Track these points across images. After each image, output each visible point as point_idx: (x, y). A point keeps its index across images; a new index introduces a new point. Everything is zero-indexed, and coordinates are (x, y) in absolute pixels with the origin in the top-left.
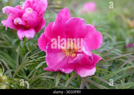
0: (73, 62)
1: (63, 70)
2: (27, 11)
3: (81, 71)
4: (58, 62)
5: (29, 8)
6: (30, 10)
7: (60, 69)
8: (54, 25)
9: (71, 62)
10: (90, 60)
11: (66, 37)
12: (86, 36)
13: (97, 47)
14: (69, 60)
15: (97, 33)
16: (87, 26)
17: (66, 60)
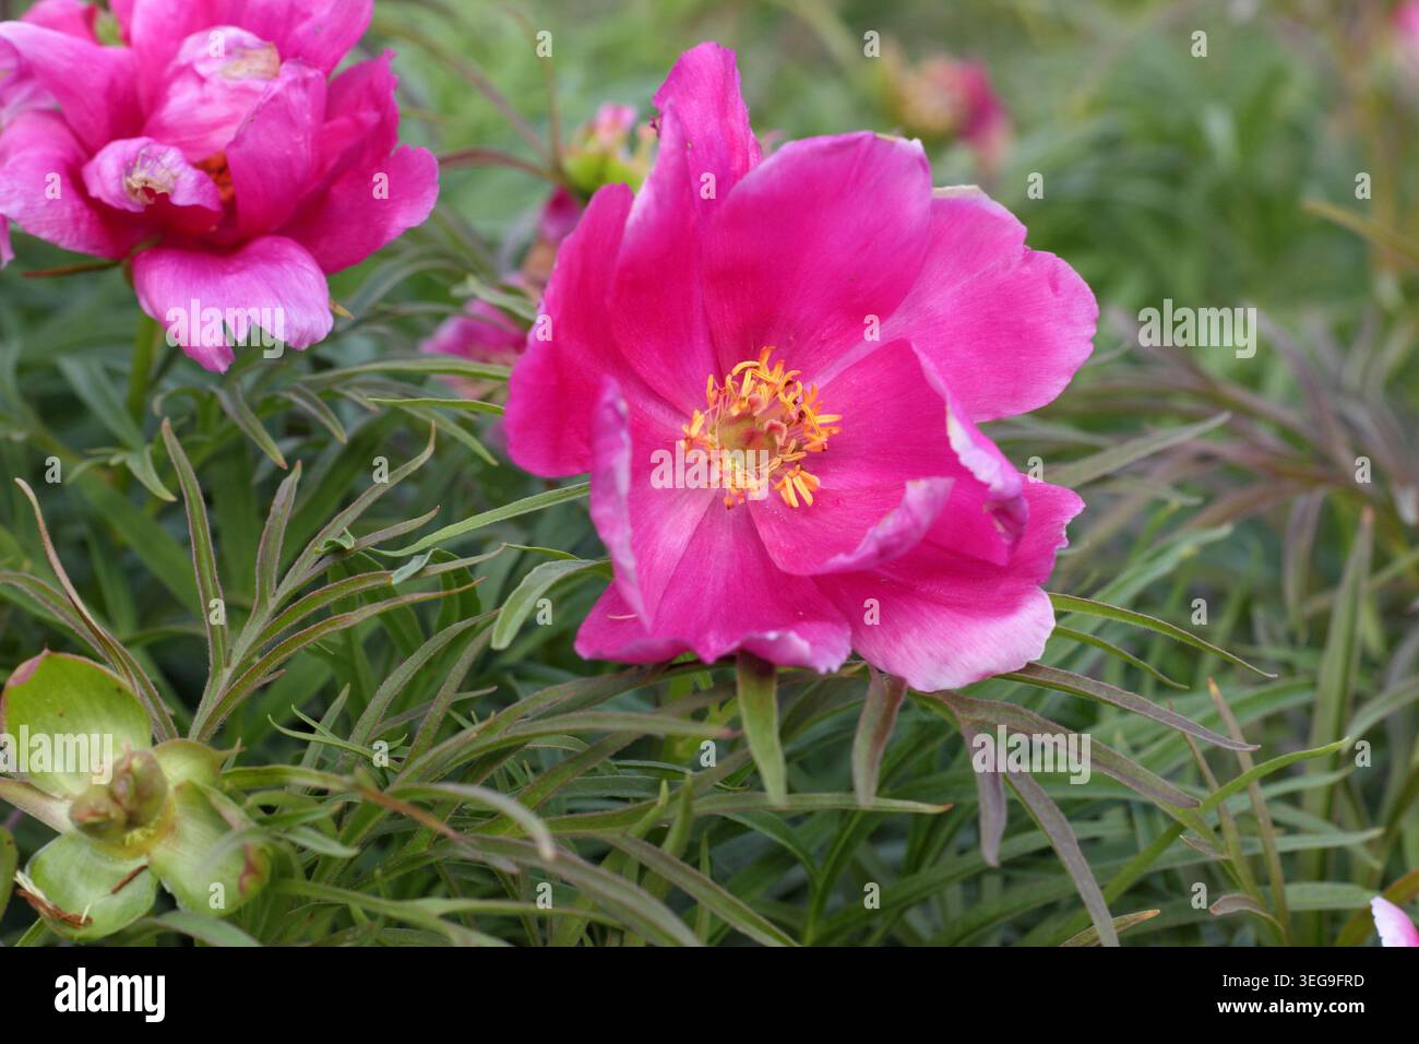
1: (799, 644)
2: (206, 60)
7: (773, 635)
8: (645, 212)
9: (841, 560)
10: (1000, 528)
11: (706, 317)
12: (907, 301)
13: (1015, 396)
14: (765, 533)
15: (1027, 270)
16: (939, 207)
17: (724, 541)
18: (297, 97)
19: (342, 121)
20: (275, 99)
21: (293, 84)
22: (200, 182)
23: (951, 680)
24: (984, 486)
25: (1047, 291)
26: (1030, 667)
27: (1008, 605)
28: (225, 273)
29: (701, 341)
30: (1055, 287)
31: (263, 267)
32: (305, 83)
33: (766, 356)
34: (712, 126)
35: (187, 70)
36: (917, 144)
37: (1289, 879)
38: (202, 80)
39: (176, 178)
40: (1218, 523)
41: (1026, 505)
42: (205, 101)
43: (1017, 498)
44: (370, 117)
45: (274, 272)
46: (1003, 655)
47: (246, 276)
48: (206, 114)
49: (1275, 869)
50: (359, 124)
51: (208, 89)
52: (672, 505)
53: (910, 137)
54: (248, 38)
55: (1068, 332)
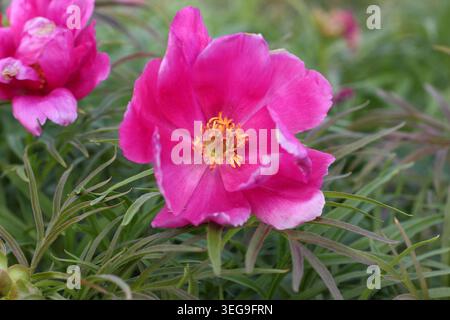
0: (251, 185)
1: (225, 217)
2: (32, 29)
3: (274, 212)
4: (186, 190)
5: (40, 19)
6: (41, 25)
7: (216, 214)
8: (165, 68)
9: (243, 185)
10: (301, 170)
11: (199, 103)
12: (268, 92)
13: (310, 122)
14: (224, 178)
15: (308, 77)
16: (273, 58)
17: (211, 182)
18: (61, 39)
19: (81, 47)
20: (52, 40)
21: (59, 35)
22: (28, 71)
23: (290, 225)
24: (291, 155)
25: (316, 84)
26: (318, 219)
27: (308, 197)
28: (40, 101)
29: (198, 112)
30: (317, 83)
31: (53, 99)
32: (63, 34)
33: (220, 114)
34: (191, 35)
35: (26, 34)
36: (260, 35)
37: (429, 287)
38: (30, 36)
39: (18, 71)
40: (408, 162)
41: (309, 160)
42: (32, 43)
43: (306, 158)
44: (89, 44)
45: (56, 100)
46: (307, 215)
47: (47, 102)
48: (32, 48)
49: (423, 284)
50: (86, 47)
51: (33, 39)
52: (191, 170)
53: (257, 33)
54: (45, 20)
55: (323, 98)
